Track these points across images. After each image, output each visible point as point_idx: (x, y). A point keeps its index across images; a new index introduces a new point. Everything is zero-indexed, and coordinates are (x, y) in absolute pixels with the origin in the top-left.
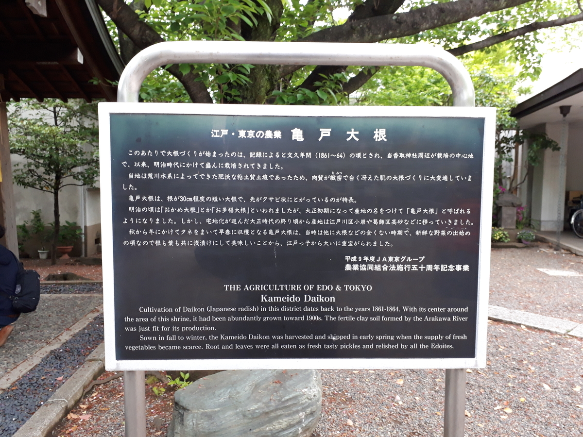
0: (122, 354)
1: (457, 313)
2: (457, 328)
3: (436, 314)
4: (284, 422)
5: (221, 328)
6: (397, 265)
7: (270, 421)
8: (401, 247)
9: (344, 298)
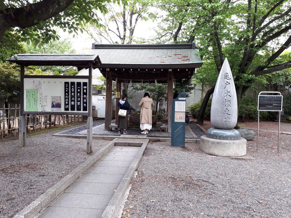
0: (259, 110)
1: (280, 108)
2: (280, 109)
3: (279, 108)
4: (250, 136)
5: (265, 108)
6: (276, 105)
7: (248, 135)
8: (276, 104)
9: (273, 107)
